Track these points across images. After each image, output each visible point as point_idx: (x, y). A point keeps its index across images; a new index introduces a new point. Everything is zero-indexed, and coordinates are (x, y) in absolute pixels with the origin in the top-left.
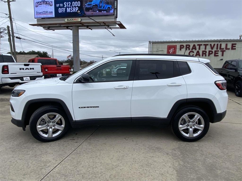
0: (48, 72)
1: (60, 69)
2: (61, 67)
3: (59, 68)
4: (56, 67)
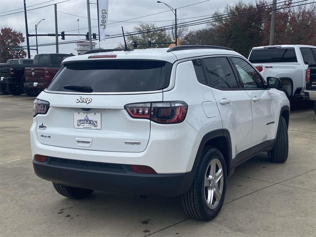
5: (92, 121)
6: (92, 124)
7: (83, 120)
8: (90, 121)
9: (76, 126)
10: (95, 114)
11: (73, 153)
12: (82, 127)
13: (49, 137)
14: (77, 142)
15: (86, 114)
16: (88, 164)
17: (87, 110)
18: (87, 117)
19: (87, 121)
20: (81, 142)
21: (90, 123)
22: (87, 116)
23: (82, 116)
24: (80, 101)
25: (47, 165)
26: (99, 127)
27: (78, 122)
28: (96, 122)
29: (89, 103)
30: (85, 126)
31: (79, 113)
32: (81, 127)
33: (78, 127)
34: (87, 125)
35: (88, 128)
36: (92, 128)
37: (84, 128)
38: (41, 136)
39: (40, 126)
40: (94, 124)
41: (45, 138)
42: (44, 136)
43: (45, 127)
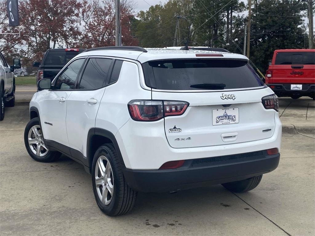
0: (271, 78)
1: (298, 73)
2: (304, 68)
3: (297, 70)
4: (291, 68)
5: (231, 116)
6: (231, 119)
7: (222, 117)
8: (229, 116)
9: (215, 123)
11: (223, 149)
13: (190, 139)
14: (223, 138)
15: (224, 111)
17: (225, 106)
18: (225, 113)
19: (225, 116)
21: (229, 119)
22: (225, 112)
23: (221, 112)
25: (189, 169)
26: (237, 121)
27: (217, 119)
28: (235, 117)
29: (234, 99)
31: (218, 110)
32: (220, 123)
33: (217, 124)
34: (225, 121)
35: (227, 124)
36: (231, 122)
37: (223, 124)
38: (175, 140)
39: (171, 129)
40: (233, 119)
41: (183, 140)
42: (180, 139)
43: (179, 129)
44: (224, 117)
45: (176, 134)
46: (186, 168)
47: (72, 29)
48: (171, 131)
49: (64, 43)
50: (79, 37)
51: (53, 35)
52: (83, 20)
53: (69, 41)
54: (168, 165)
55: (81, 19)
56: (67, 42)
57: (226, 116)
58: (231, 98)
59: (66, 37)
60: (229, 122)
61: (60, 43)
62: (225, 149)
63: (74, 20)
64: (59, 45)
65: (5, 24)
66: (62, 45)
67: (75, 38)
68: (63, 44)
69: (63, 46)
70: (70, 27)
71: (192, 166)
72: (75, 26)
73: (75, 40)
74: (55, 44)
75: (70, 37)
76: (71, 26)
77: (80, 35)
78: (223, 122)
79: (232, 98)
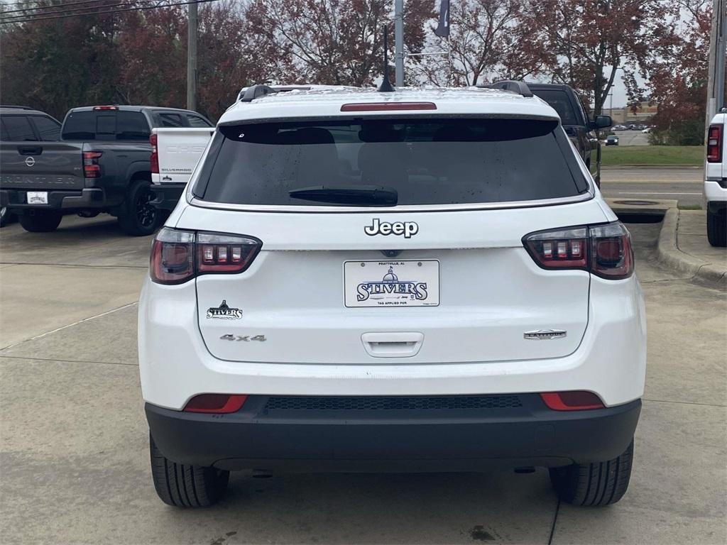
5: (410, 284)
6: (410, 292)
7: (378, 285)
8: (402, 285)
9: (352, 299)
10: (420, 265)
11: (362, 377)
12: (375, 303)
13: (262, 338)
14: (368, 346)
15: (387, 267)
16: (411, 403)
17: (392, 255)
18: (390, 275)
19: (390, 284)
20: (380, 343)
21: (402, 291)
22: (390, 272)
23: (376, 272)
24: (379, 232)
25: (255, 421)
26: (432, 298)
27: (361, 290)
28: (424, 286)
29: (411, 234)
30: (384, 301)
31: (363, 265)
32: (369, 302)
33: (361, 304)
35: (396, 305)
36: (409, 301)
37: (381, 305)
38: (221, 338)
39: (212, 310)
40: (417, 292)
41: (242, 342)
42: (234, 336)
43: (237, 310)
44: (387, 285)
45: (226, 323)
46: (247, 418)
47: (659, 31)
48: (213, 313)
49: (637, 66)
50: (675, 49)
51: (613, 48)
52: (688, 6)
53: (648, 61)
54: (200, 402)
55: (682, 5)
56: (642, 64)
57: (392, 284)
58: (401, 231)
59: (640, 52)
60: (404, 300)
61: (628, 68)
62: (370, 376)
63: (665, 8)
64: (625, 72)
65: (507, 29)
66: (632, 71)
67: (665, 54)
68: (635, 69)
69: (634, 72)
70: (656, 27)
71: (265, 413)
72: (668, 22)
73: (664, 58)
74: (615, 69)
75: (653, 51)
76: (659, 25)
77: (678, 45)
78: (381, 301)
79: (404, 232)
